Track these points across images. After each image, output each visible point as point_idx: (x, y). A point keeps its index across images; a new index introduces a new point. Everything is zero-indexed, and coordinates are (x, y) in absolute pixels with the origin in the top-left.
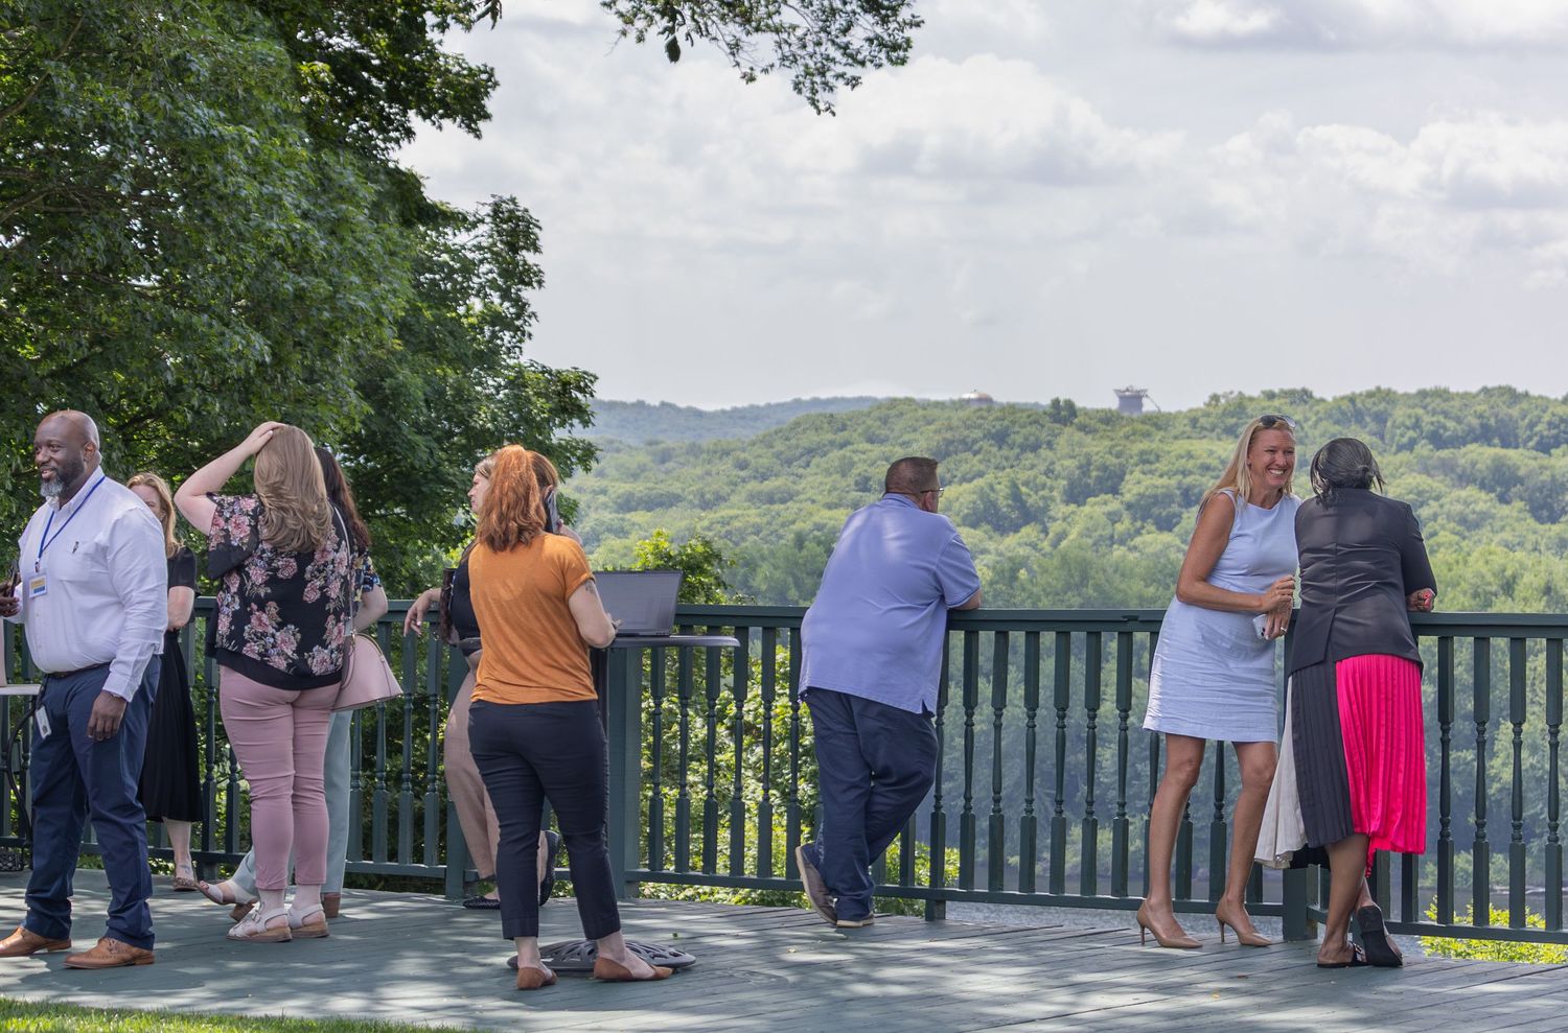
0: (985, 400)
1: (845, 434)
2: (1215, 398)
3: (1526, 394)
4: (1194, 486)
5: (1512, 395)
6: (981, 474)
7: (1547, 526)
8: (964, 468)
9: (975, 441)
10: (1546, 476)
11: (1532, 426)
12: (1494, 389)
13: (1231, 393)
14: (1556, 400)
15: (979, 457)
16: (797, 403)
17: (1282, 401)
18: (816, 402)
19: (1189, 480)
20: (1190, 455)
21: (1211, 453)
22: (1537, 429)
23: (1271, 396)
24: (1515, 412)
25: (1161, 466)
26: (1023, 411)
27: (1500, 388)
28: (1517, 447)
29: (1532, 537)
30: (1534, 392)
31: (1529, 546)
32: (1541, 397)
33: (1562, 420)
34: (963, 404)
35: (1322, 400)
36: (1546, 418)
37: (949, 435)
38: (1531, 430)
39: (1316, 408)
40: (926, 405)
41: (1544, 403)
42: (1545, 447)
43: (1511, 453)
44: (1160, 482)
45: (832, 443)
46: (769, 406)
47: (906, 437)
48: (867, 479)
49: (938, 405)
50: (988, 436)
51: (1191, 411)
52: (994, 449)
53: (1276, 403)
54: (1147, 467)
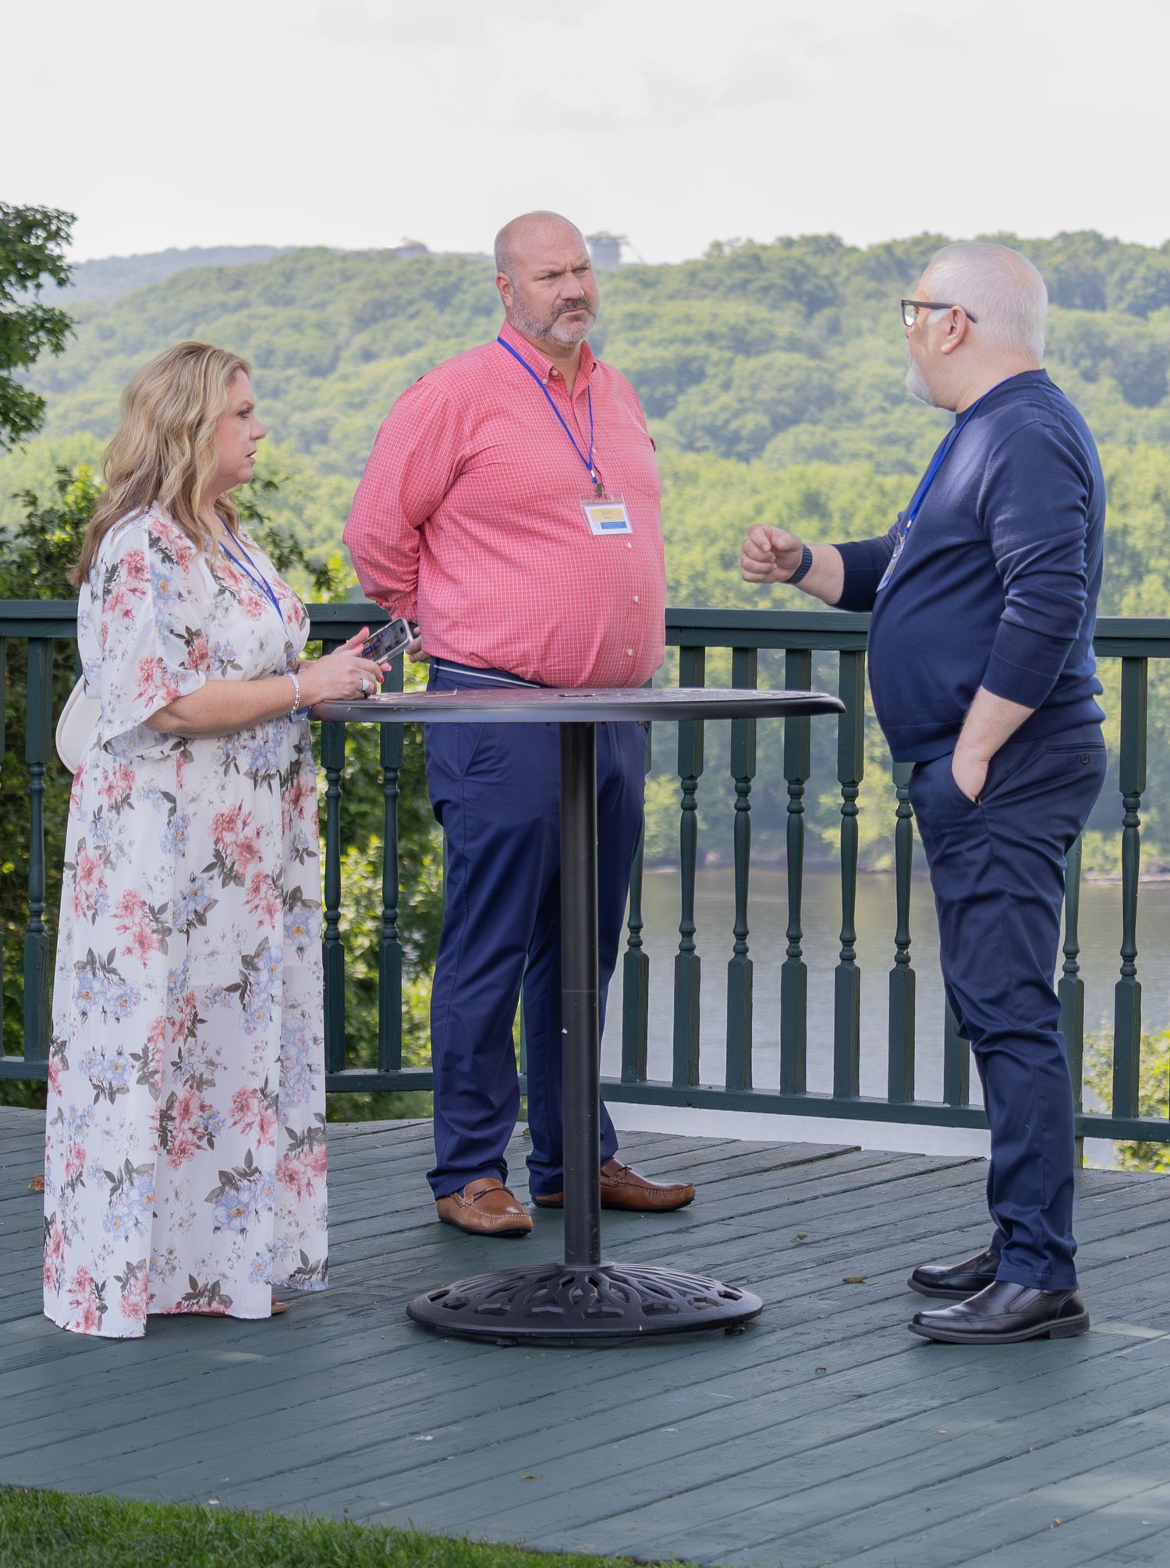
0: (418, 248)
1: (239, 294)
2: (717, 246)
3: (1116, 242)
4: (696, 358)
5: (1100, 244)
6: (419, 345)
7: (1144, 410)
8: (396, 336)
9: (411, 302)
10: (1143, 347)
11: (1124, 280)
12: (1075, 234)
13: (738, 239)
14: (1153, 249)
15: (415, 323)
16: (172, 254)
17: (804, 249)
18: (196, 252)
19: (691, 350)
20: (688, 319)
21: (715, 316)
22: (1130, 286)
23: (788, 243)
24: (1101, 264)
25: (650, 333)
26: (474, 263)
27: (1083, 233)
28: (1103, 308)
29: (1125, 426)
30: (1126, 239)
31: (1122, 436)
32: (1133, 245)
33: (1161, 275)
34: (389, 255)
35: (854, 250)
36: (1141, 271)
37: (376, 294)
38: (1122, 288)
39: (847, 260)
40: (346, 256)
41: (1140, 254)
42: (1141, 309)
43: (1098, 316)
44: (651, 353)
45: (224, 307)
46: (134, 257)
47: (318, 298)
48: (271, 352)
49: (359, 255)
50: (429, 295)
51: (687, 263)
52: (434, 313)
53: (796, 252)
54: (633, 335)
